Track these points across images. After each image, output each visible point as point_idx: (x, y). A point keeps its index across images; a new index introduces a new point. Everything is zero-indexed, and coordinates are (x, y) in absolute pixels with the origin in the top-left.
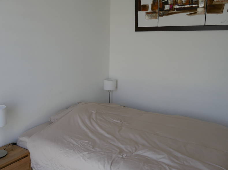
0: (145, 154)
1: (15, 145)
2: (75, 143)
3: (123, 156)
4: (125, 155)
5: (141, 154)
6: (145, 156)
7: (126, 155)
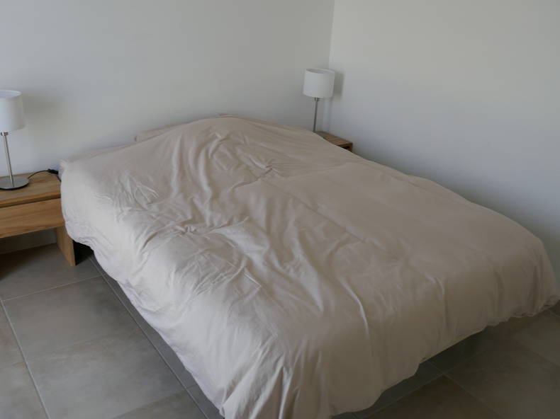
0: (233, 237)
1: (54, 175)
2: (128, 186)
3: (187, 229)
4: (193, 230)
5: (227, 236)
6: (231, 241)
7: (195, 230)
